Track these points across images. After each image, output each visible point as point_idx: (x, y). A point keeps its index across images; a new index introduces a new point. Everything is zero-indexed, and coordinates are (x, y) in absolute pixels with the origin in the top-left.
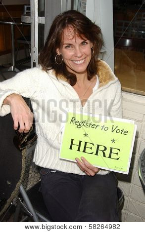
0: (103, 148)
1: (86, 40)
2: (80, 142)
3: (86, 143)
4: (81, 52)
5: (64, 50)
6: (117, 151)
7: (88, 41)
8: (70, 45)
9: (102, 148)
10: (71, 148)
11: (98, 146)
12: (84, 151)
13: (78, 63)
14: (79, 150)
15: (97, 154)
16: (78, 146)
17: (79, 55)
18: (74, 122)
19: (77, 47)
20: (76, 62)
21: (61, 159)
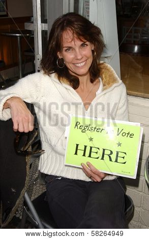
0: (109, 153)
1: (85, 42)
2: (85, 147)
3: (91, 148)
4: (81, 55)
5: (64, 53)
6: (123, 155)
7: (88, 43)
8: (69, 48)
9: (107, 152)
10: (76, 153)
11: (104, 150)
12: (90, 156)
13: (79, 65)
14: (84, 155)
15: (102, 159)
16: (83, 151)
17: (79, 57)
18: (79, 126)
19: (77, 50)
20: (77, 65)
21: (66, 166)
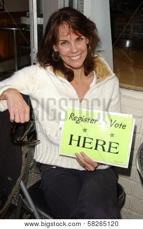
1: (81, 36)
3: (85, 138)
4: (76, 48)
5: (60, 46)
6: (116, 145)
7: (83, 37)
9: (101, 143)
10: (70, 144)
11: (97, 140)
12: (84, 146)
14: (78, 145)
15: (96, 149)
16: (77, 142)
18: (73, 117)
20: (73, 58)
21: (61, 155)
